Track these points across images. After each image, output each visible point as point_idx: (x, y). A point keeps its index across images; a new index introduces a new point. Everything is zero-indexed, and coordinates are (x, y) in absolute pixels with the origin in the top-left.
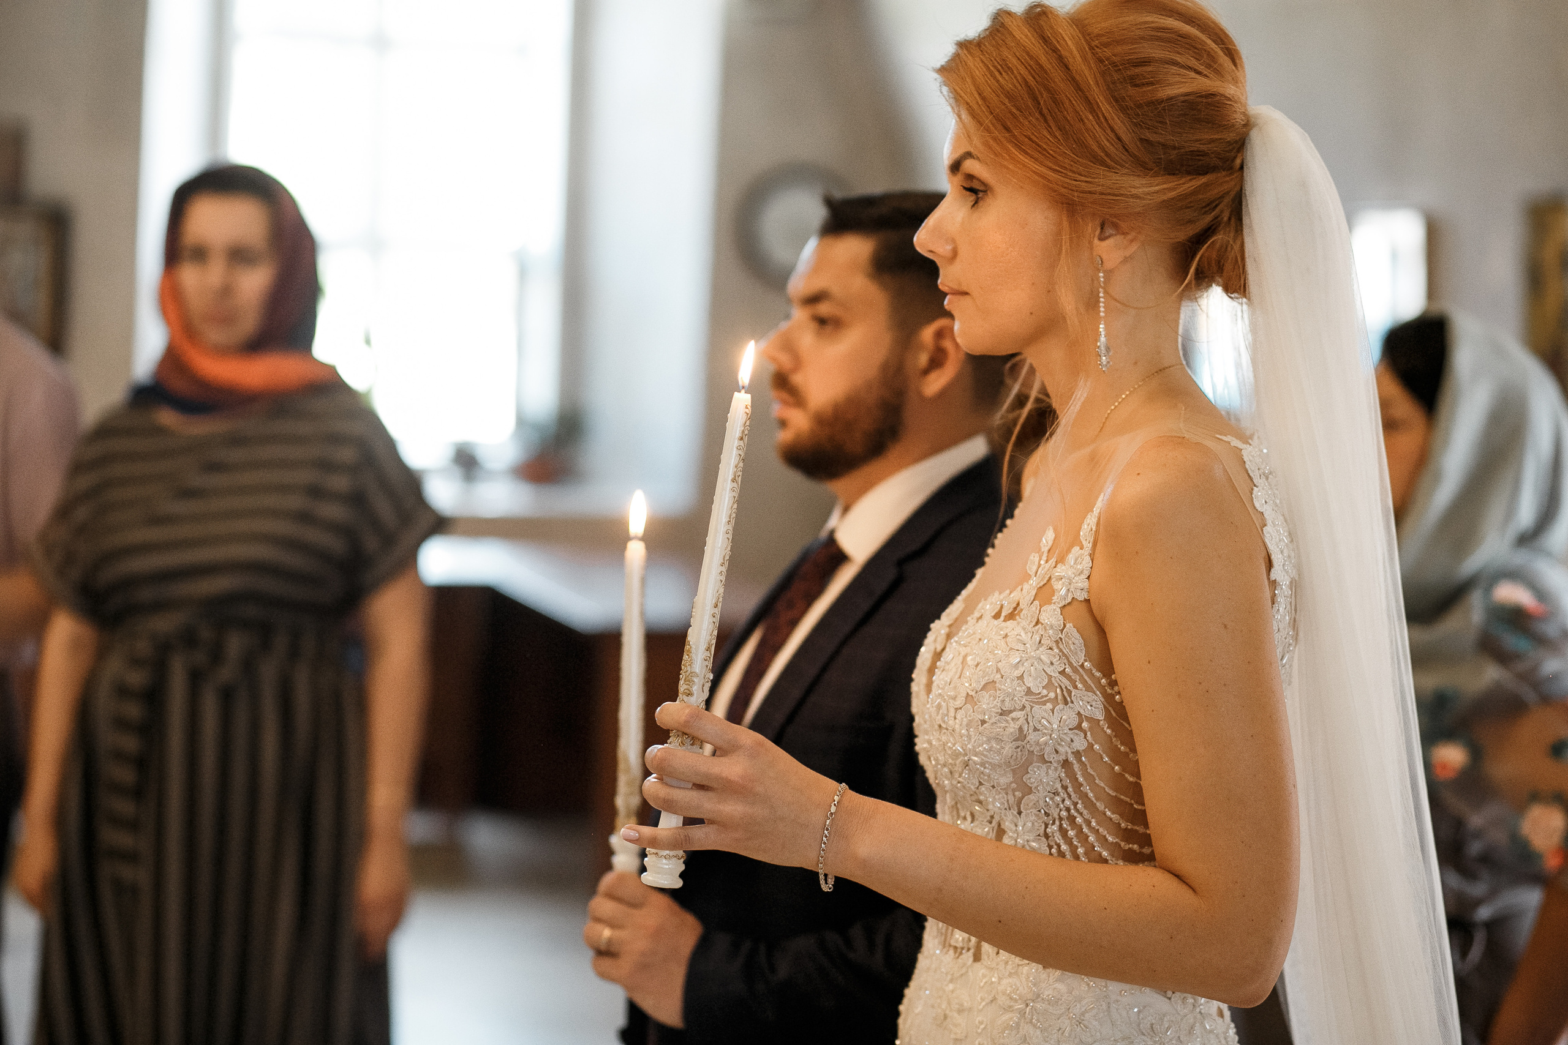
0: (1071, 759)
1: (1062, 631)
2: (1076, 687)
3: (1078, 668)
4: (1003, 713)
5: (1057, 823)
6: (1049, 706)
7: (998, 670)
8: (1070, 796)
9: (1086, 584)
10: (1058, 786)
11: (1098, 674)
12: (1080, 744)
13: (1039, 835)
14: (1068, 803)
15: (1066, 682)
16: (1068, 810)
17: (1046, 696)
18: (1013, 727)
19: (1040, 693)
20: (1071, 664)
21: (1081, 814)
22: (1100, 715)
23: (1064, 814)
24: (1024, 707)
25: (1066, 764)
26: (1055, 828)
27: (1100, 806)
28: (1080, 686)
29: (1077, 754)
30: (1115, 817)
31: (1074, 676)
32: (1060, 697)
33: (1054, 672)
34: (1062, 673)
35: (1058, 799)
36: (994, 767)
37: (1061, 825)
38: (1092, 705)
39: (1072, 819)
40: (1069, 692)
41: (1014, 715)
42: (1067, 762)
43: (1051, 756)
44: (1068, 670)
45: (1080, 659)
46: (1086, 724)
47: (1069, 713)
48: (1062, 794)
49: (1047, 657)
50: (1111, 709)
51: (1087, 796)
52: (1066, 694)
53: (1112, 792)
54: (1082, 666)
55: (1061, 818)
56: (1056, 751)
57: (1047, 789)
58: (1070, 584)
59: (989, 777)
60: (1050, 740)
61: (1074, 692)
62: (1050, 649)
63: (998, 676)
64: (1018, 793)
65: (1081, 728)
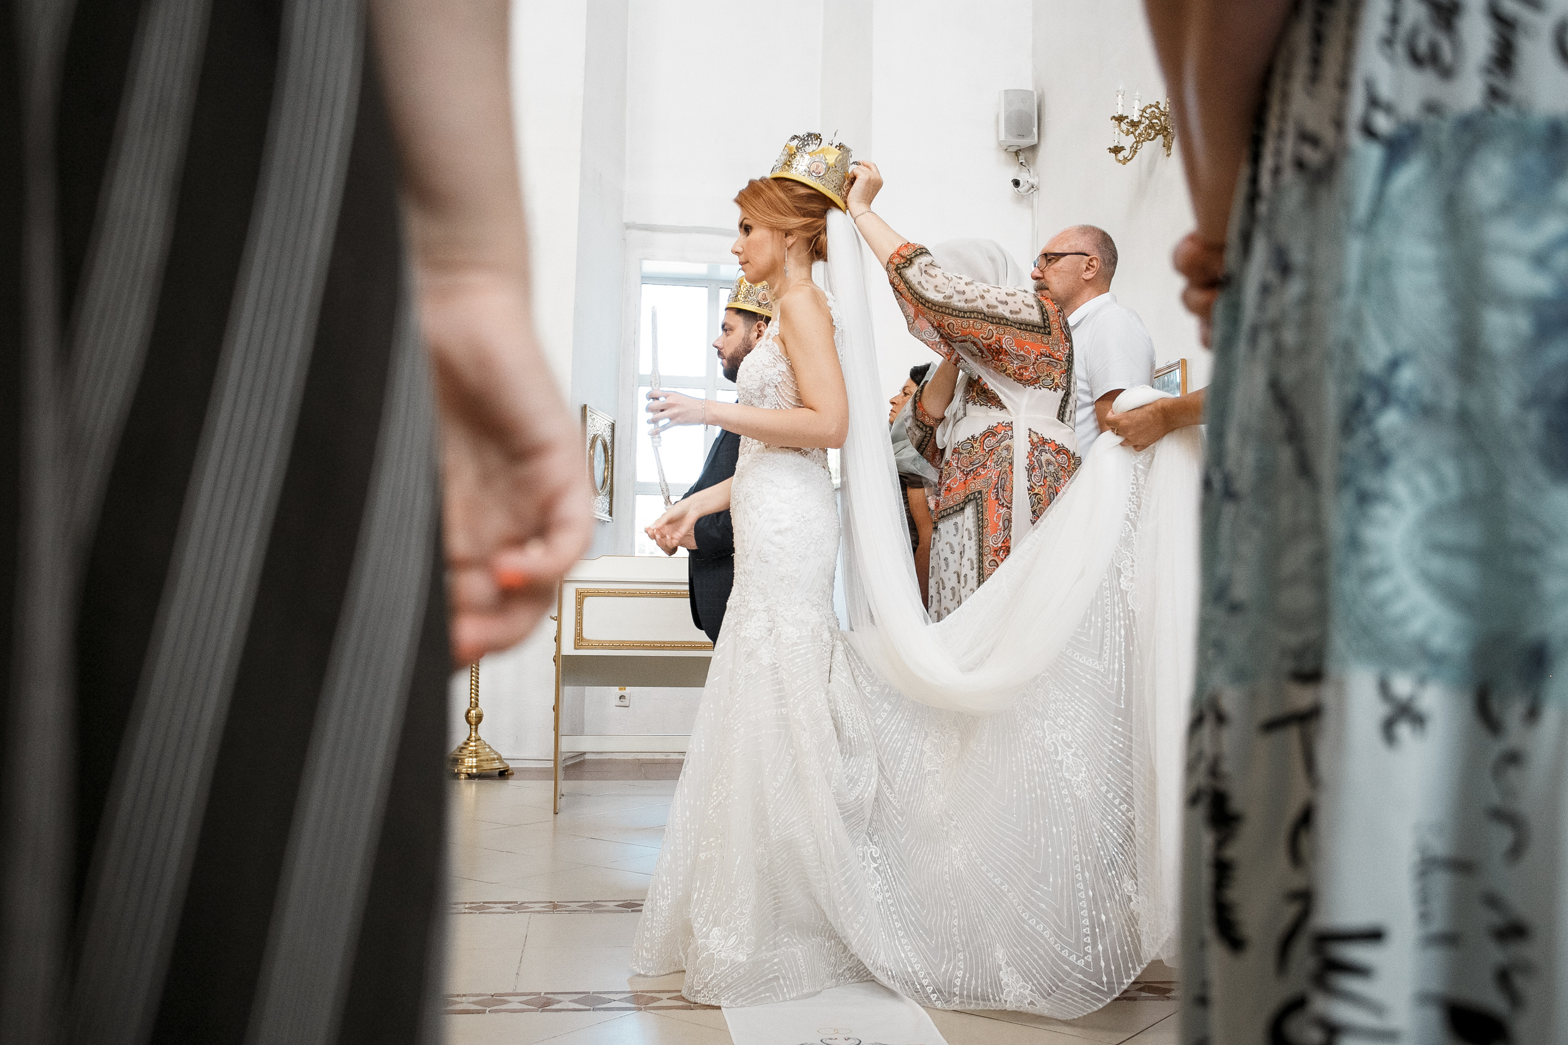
0: (777, 384)
1: (773, 345)
2: (778, 362)
7: (755, 360)
8: (777, 397)
9: (779, 329)
10: (774, 394)
11: (784, 357)
12: (780, 380)
14: (777, 399)
15: (774, 360)
17: (770, 365)
21: (781, 402)
22: (785, 370)
23: (777, 402)
24: (763, 370)
27: (787, 399)
29: (779, 383)
30: (790, 401)
31: (777, 359)
32: (773, 365)
33: (771, 358)
34: (774, 358)
35: (775, 398)
36: (755, 390)
38: (783, 367)
39: (779, 404)
42: (776, 386)
43: (772, 385)
44: (775, 357)
45: (778, 353)
46: (781, 373)
47: (776, 370)
48: (775, 396)
49: (769, 354)
50: (788, 368)
51: (782, 396)
52: (775, 364)
53: (790, 394)
54: (779, 355)
55: (775, 404)
56: (773, 382)
57: (771, 396)
58: (774, 331)
59: (754, 394)
60: (771, 379)
61: (777, 364)
62: (770, 352)
63: (755, 362)
64: (763, 399)
65: (780, 375)
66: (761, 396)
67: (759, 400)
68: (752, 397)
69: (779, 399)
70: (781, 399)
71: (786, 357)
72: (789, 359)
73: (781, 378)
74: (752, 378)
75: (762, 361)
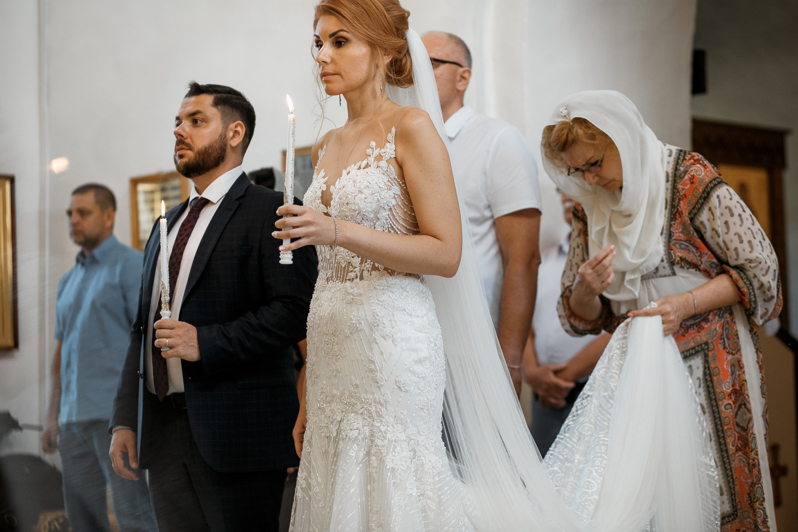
0: (392, 207)
1: (387, 168)
2: (393, 185)
4: (372, 194)
5: (387, 229)
6: (386, 191)
7: (368, 182)
8: (391, 220)
9: (394, 153)
11: (399, 180)
12: (394, 202)
14: (391, 222)
15: (388, 184)
16: (390, 224)
18: (376, 199)
19: (383, 188)
20: (390, 178)
21: (395, 226)
22: (399, 193)
23: (390, 226)
24: (379, 192)
25: (390, 209)
27: (401, 222)
28: (394, 184)
30: (405, 225)
31: (392, 182)
32: (388, 188)
34: (388, 181)
35: (388, 221)
36: (368, 212)
37: (389, 230)
38: (397, 190)
39: (392, 228)
40: (391, 187)
41: (375, 195)
42: (391, 209)
43: (386, 207)
44: (390, 180)
46: (396, 196)
47: (391, 193)
48: (389, 219)
49: (383, 176)
50: (403, 191)
51: (396, 220)
52: (390, 187)
53: (404, 218)
54: (394, 178)
55: (388, 228)
56: (388, 205)
57: (384, 219)
58: (389, 153)
59: (367, 216)
60: (387, 202)
61: (392, 187)
62: (384, 174)
63: (369, 184)
64: (375, 221)
65: (395, 198)
66: (374, 218)
67: (371, 222)
68: (363, 219)
69: (393, 223)
70: (395, 223)
71: (401, 181)
72: (405, 183)
73: (396, 201)
74: (367, 200)
75: (376, 183)
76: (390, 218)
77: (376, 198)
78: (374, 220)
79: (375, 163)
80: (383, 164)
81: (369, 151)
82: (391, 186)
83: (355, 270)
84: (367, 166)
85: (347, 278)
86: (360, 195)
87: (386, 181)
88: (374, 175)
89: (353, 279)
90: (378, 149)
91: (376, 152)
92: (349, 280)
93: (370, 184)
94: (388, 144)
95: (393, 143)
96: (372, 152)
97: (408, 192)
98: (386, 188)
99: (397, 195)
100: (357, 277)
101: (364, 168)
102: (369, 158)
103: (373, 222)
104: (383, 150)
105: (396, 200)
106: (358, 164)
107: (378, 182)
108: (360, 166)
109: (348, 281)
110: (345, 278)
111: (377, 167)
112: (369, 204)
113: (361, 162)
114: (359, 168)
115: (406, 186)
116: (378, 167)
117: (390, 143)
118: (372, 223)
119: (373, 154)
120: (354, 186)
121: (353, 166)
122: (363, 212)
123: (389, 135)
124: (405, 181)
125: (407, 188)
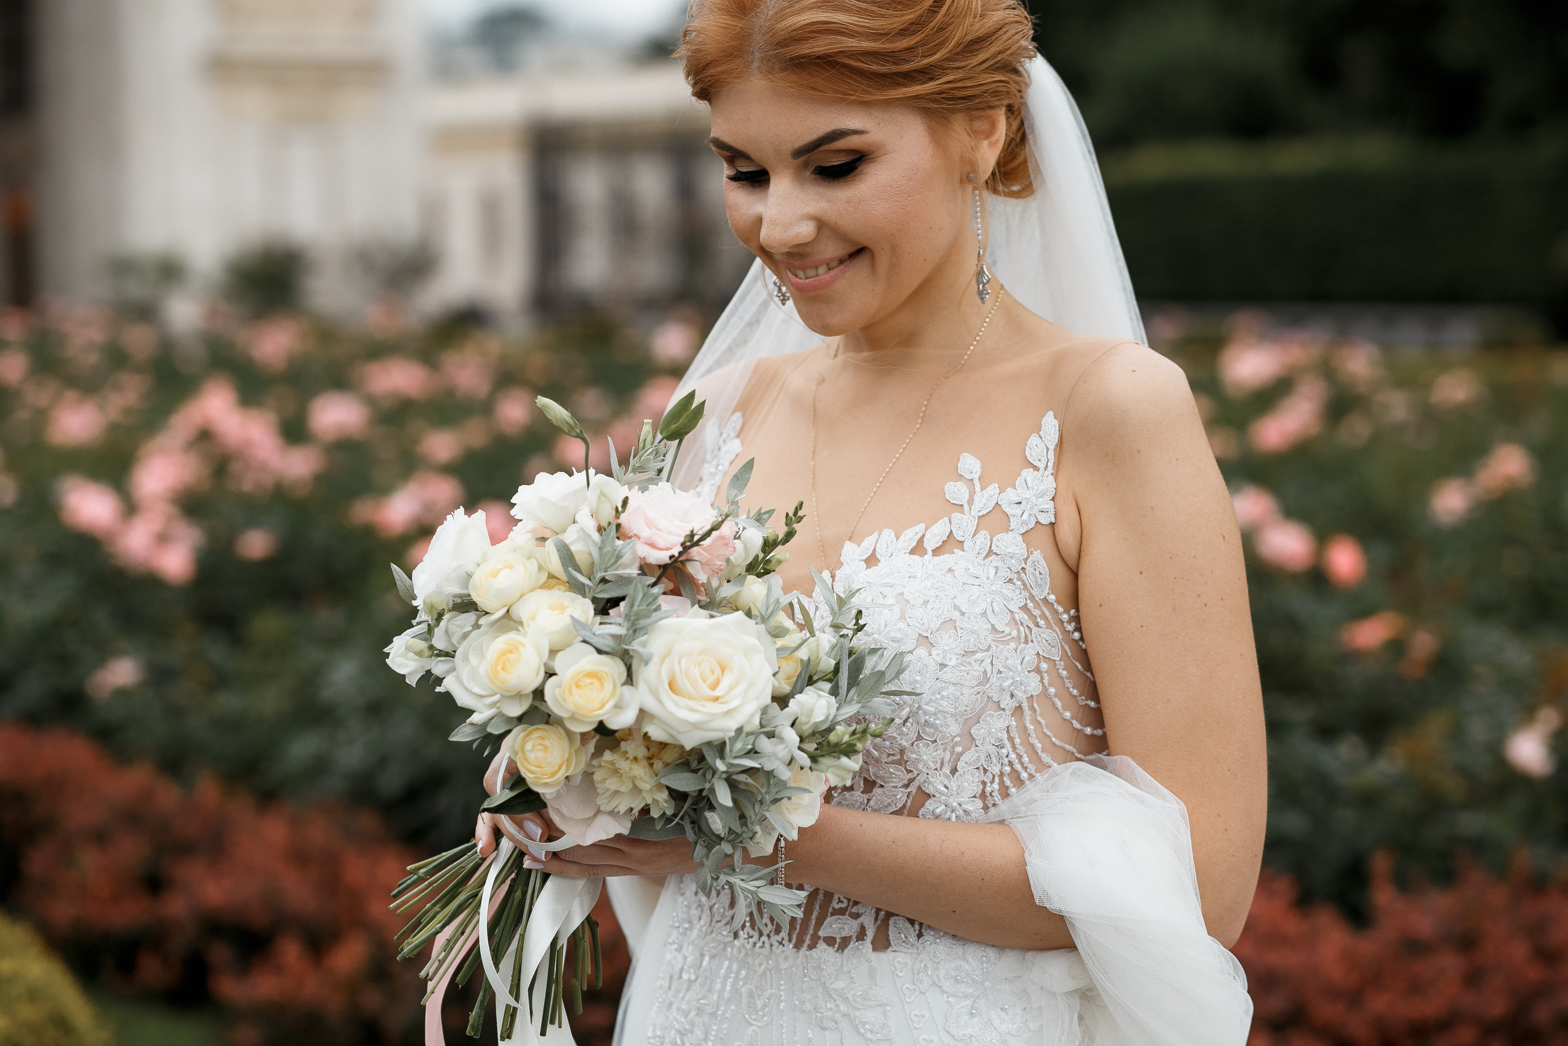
0: (1025, 705)
1: (1026, 560)
2: (1037, 625)
3: (1040, 602)
4: (966, 654)
5: (997, 780)
6: (1013, 645)
7: (956, 608)
8: (1015, 749)
9: (1051, 506)
10: (1005, 737)
11: (1061, 609)
12: (1034, 685)
13: (975, 797)
14: (1013, 756)
15: (1022, 616)
16: (1011, 764)
17: (1010, 634)
18: (976, 671)
19: (1003, 632)
20: (1032, 598)
21: (1026, 769)
22: (1056, 655)
23: (1008, 769)
24: (989, 647)
25: (1017, 711)
26: (996, 786)
27: (1045, 758)
28: (1042, 623)
29: (1032, 699)
31: (1037, 612)
32: (1023, 634)
33: (1014, 607)
34: (1025, 608)
36: (943, 717)
37: (1002, 783)
38: (1050, 644)
39: (1016, 775)
40: (1030, 630)
41: (979, 656)
42: (1019, 708)
43: (1006, 702)
44: (1030, 605)
45: (1044, 591)
46: (1044, 666)
47: (1030, 652)
48: (1008, 746)
49: (1008, 591)
50: (1066, 647)
51: (1033, 746)
52: (1028, 632)
53: (1057, 742)
54: (1045, 600)
55: (1002, 774)
56: (1012, 696)
57: (993, 742)
58: (1032, 508)
59: (936, 729)
60: (1012, 684)
61: (1035, 629)
62: (1010, 581)
63: (957, 613)
64: (959, 749)
65: (1038, 670)
66: (958, 739)
67: (944, 751)
68: (919, 737)
69: (1020, 757)
70: (1026, 759)
71: (1067, 611)
72: (1077, 619)
73: (1041, 681)
74: (947, 675)
75: (984, 614)
76: (1011, 739)
77: (976, 668)
78: (957, 744)
79: (982, 539)
80: (1011, 543)
81: (956, 491)
82: (1032, 626)
83: (854, 910)
84: (950, 543)
85: (821, 933)
86: (922, 652)
87: (1015, 609)
88: (977, 582)
89: (845, 943)
90: (993, 489)
91: (985, 499)
92: (830, 941)
93: (963, 614)
94: (1028, 473)
95: (1050, 470)
96: (967, 497)
97: (1085, 651)
98: (1014, 633)
99: (1047, 659)
100: (861, 935)
101: (936, 552)
102: (956, 516)
103: (953, 752)
104: (1011, 495)
105: (1042, 678)
106: (910, 536)
107: (989, 611)
108: (921, 541)
109: (821, 945)
110: (811, 931)
111: (987, 556)
112: (952, 689)
113: (922, 526)
114: (918, 549)
115: (1078, 629)
116: (990, 552)
117: (1036, 468)
118: (947, 756)
119: (971, 502)
120: (902, 617)
121: (888, 534)
122: (925, 713)
123: (1034, 440)
124: (1078, 610)
125: (1082, 639)
